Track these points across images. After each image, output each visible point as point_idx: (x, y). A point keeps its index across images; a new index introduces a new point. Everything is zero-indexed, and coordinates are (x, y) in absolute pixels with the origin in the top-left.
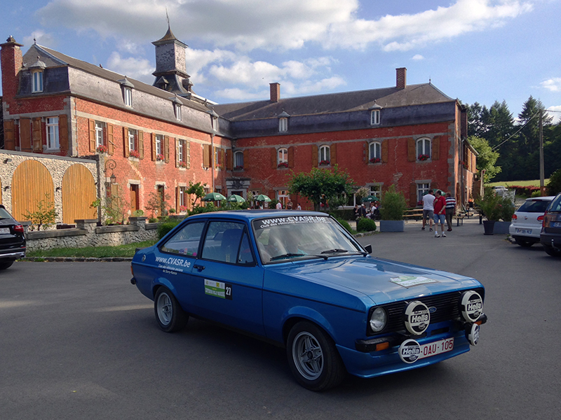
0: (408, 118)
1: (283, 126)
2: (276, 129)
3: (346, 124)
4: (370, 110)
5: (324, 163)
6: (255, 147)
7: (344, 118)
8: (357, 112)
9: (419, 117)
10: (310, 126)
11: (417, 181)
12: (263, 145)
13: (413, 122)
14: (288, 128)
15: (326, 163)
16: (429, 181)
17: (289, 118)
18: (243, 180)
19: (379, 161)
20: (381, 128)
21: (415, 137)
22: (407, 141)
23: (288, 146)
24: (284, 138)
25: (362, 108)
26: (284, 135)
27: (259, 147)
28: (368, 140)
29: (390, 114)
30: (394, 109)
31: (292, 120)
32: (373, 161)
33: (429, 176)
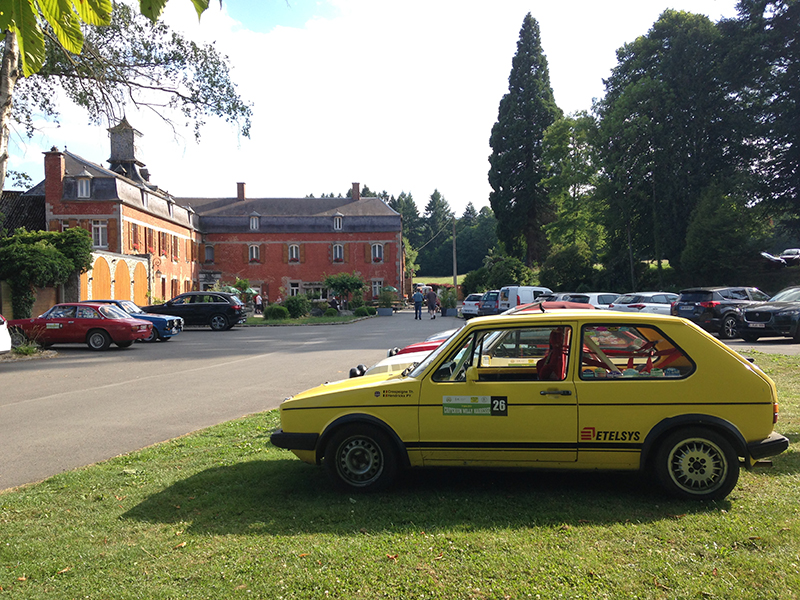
0: (364, 226)
1: (254, 225)
2: (248, 226)
3: (313, 226)
4: (333, 217)
5: (293, 260)
6: (226, 242)
7: (311, 222)
8: (323, 217)
9: (373, 226)
10: (280, 227)
11: (373, 279)
12: (234, 241)
13: (369, 230)
14: (260, 226)
15: (296, 260)
16: (382, 279)
17: (260, 217)
18: (214, 273)
19: (341, 261)
20: (343, 233)
21: (370, 242)
22: (364, 245)
23: (260, 243)
24: (255, 236)
25: (326, 214)
26: (254, 233)
27: (230, 242)
28: (332, 242)
29: (350, 221)
30: (353, 217)
31: (263, 220)
32: (337, 260)
33: (381, 276)
